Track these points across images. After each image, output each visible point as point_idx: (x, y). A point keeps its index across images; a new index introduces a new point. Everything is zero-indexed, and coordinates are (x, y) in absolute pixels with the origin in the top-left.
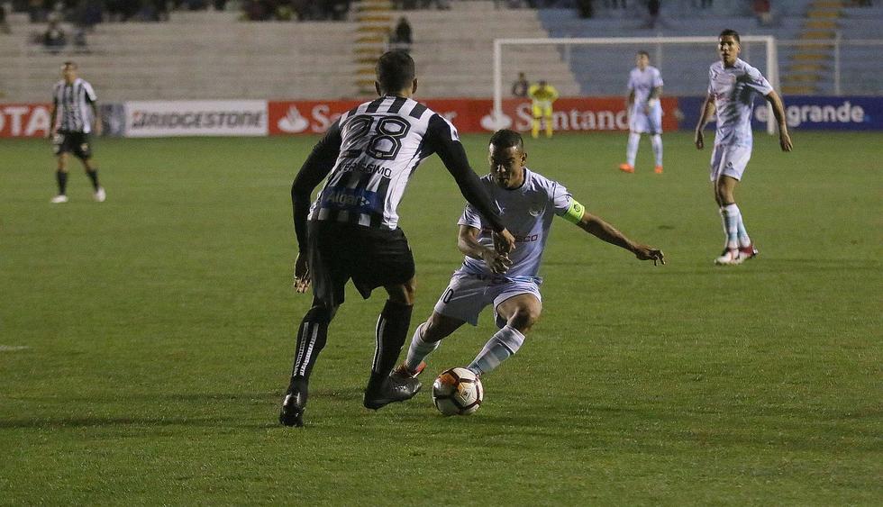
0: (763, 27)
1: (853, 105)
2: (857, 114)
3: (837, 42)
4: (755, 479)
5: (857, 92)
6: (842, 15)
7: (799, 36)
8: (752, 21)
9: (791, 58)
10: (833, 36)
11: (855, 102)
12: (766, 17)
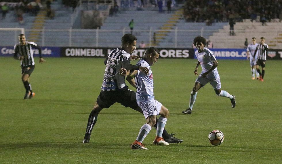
0: (21, 25)
1: (48, 49)
2: (49, 52)
3: (43, 30)
4: (13, 163)
5: (49, 45)
6: (45, 22)
7: (32, 28)
8: (17, 24)
9: (29, 35)
10: (42, 28)
11: (49, 48)
12: (22, 22)
